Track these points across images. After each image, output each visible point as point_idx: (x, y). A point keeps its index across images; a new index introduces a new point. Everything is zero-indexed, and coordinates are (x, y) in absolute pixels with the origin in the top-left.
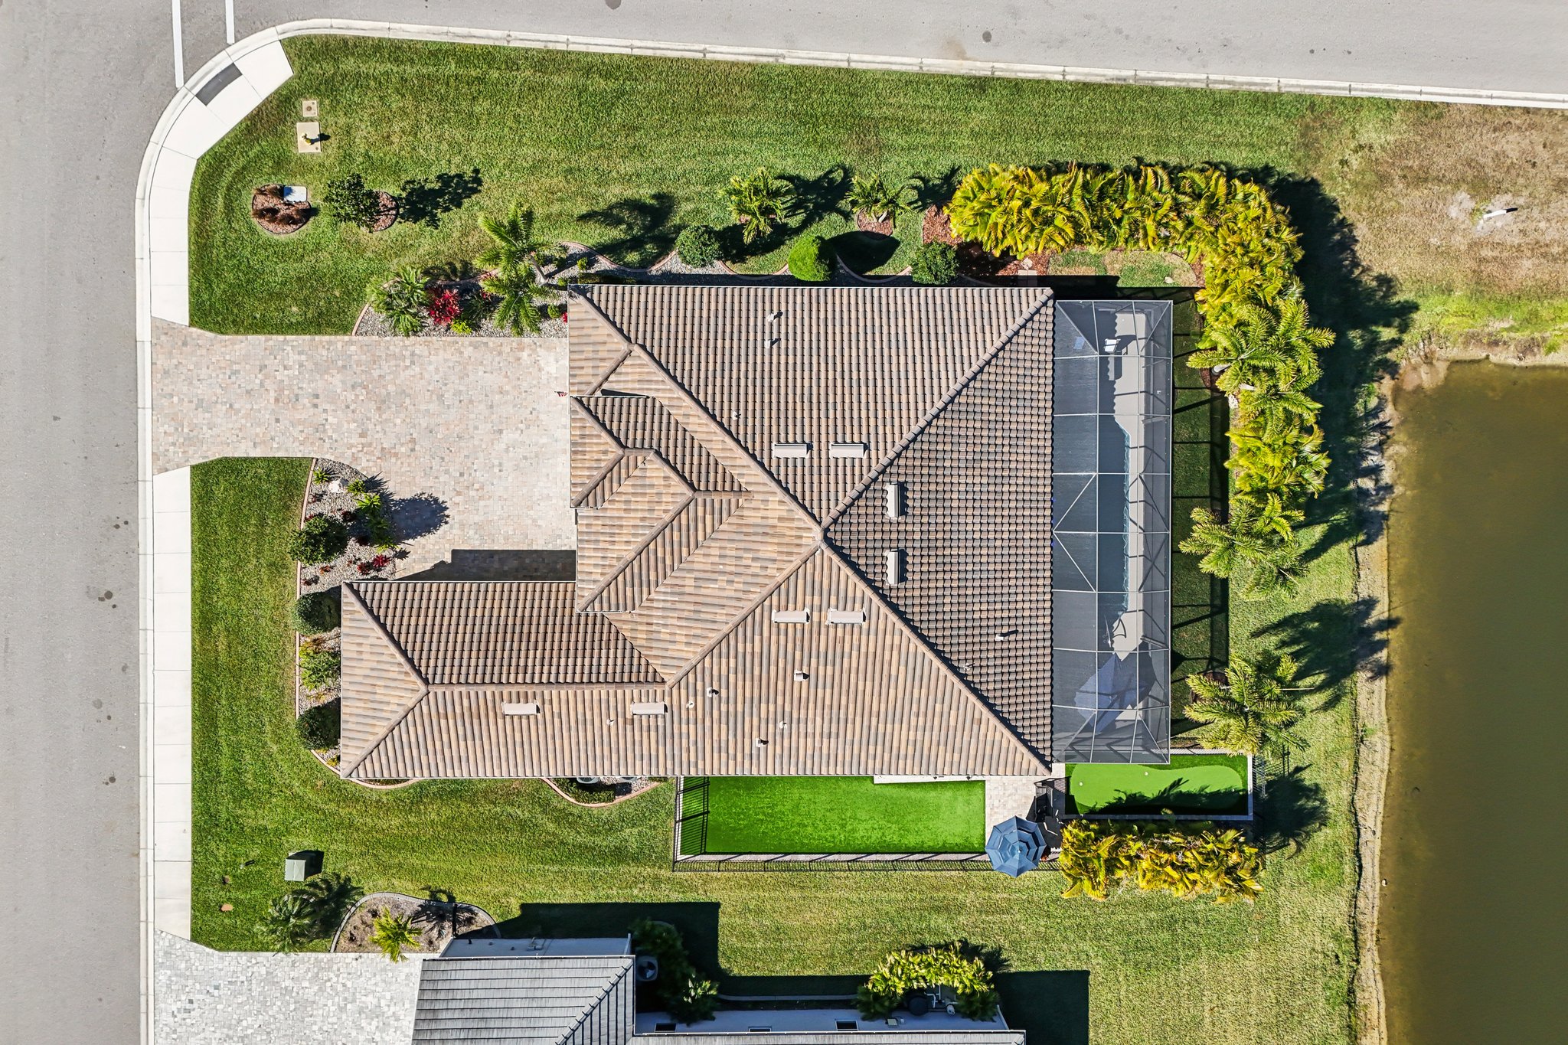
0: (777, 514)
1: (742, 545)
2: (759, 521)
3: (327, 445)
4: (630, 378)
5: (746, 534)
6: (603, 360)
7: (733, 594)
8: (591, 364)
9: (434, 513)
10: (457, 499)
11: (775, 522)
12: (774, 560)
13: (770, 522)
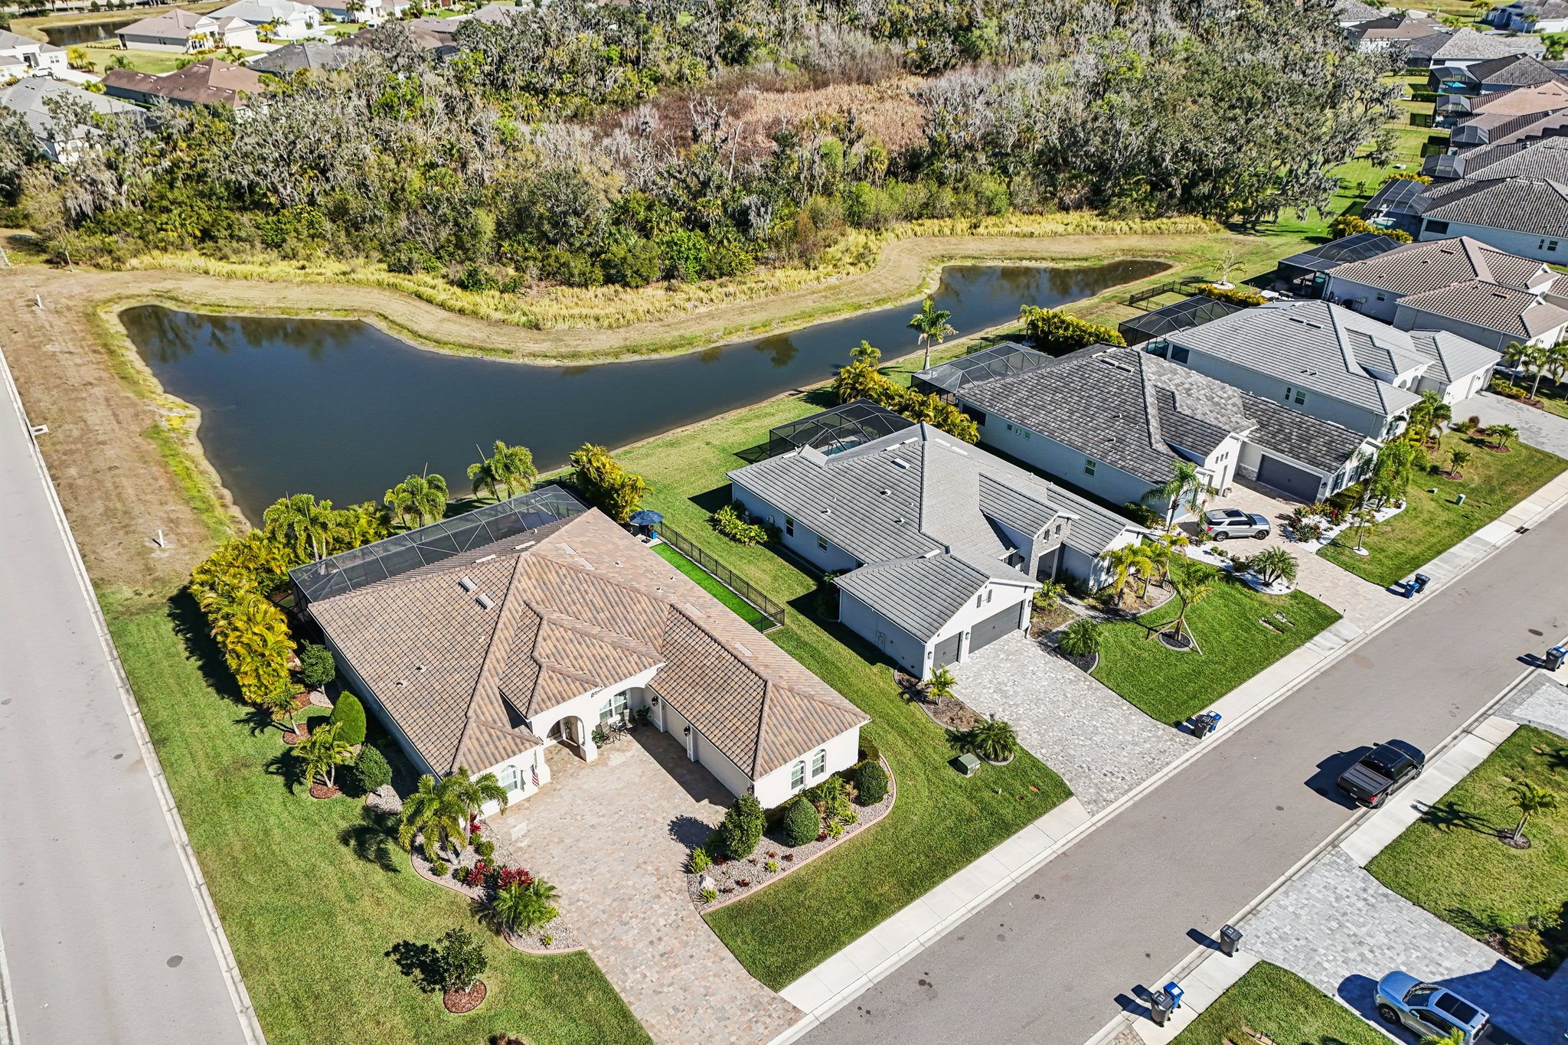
0: (529, 582)
1: (561, 595)
2: (539, 590)
3: (684, 913)
4: (493, 712)
5: (551, 594)
6: (490, 735)
7: (592, 588)
8: (498, 744)
9: (680, 826)
10: (660, 820)
11: (534, 580)
12: (557, 572)
13: (535, 583)
